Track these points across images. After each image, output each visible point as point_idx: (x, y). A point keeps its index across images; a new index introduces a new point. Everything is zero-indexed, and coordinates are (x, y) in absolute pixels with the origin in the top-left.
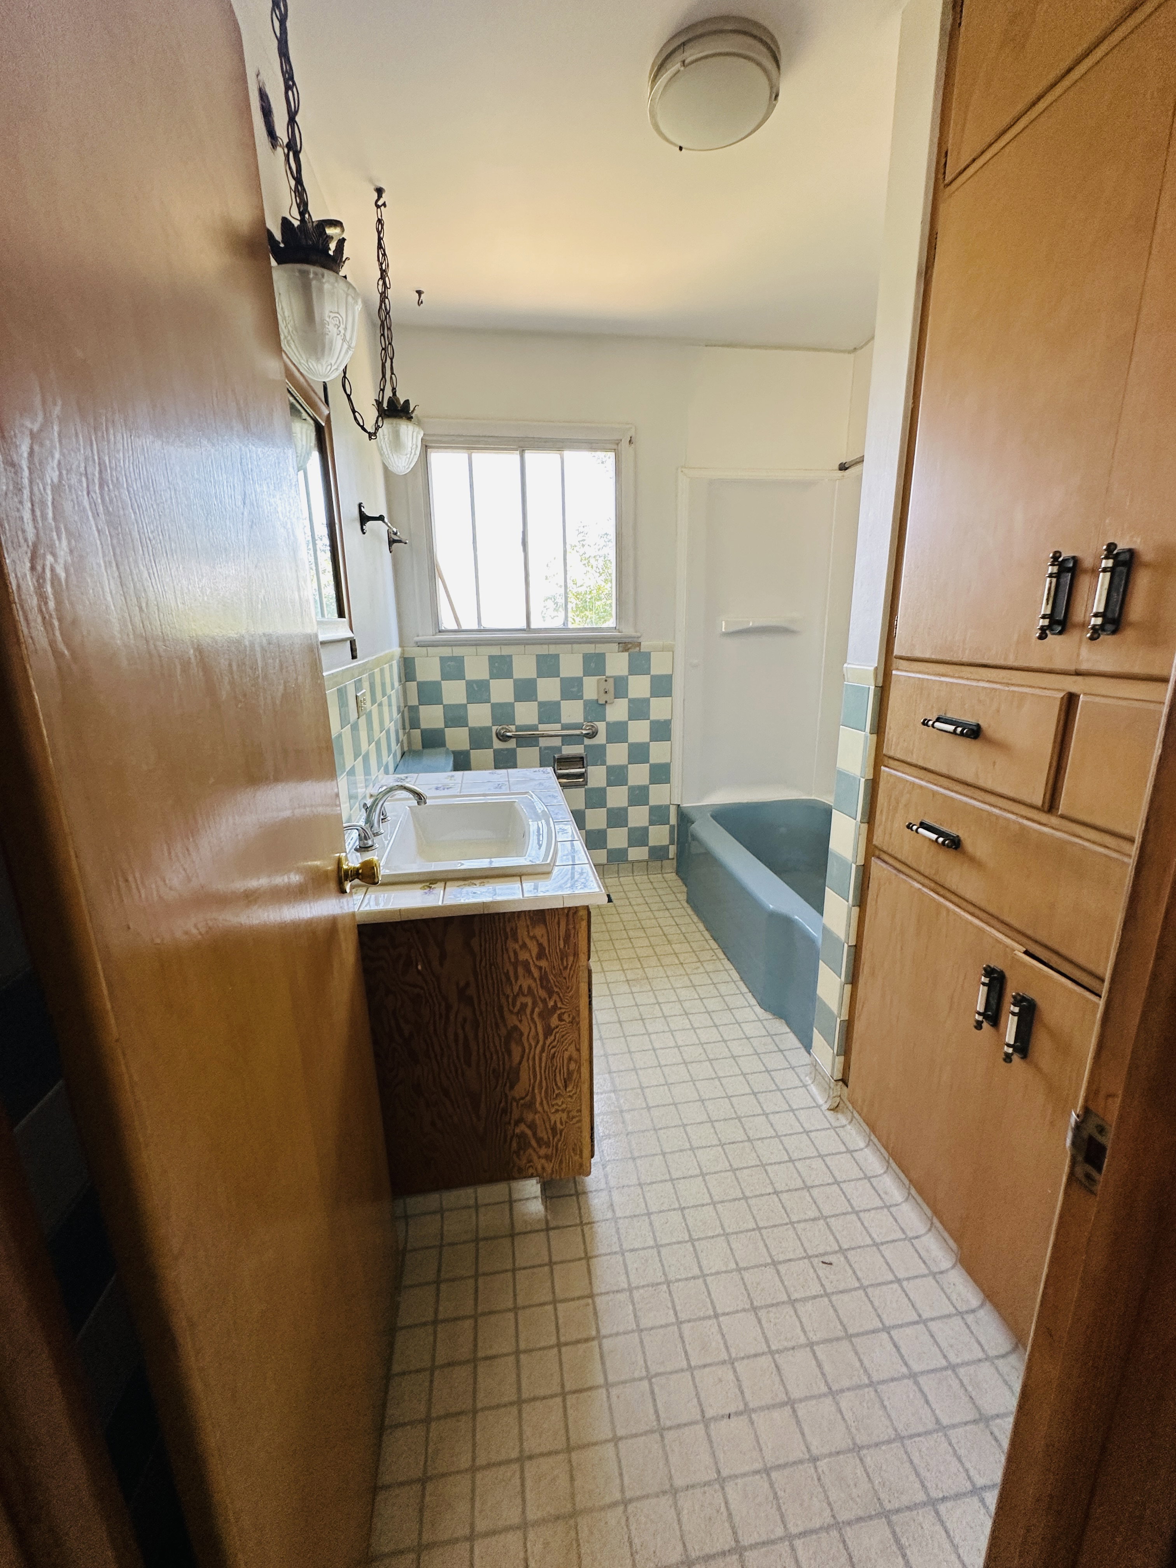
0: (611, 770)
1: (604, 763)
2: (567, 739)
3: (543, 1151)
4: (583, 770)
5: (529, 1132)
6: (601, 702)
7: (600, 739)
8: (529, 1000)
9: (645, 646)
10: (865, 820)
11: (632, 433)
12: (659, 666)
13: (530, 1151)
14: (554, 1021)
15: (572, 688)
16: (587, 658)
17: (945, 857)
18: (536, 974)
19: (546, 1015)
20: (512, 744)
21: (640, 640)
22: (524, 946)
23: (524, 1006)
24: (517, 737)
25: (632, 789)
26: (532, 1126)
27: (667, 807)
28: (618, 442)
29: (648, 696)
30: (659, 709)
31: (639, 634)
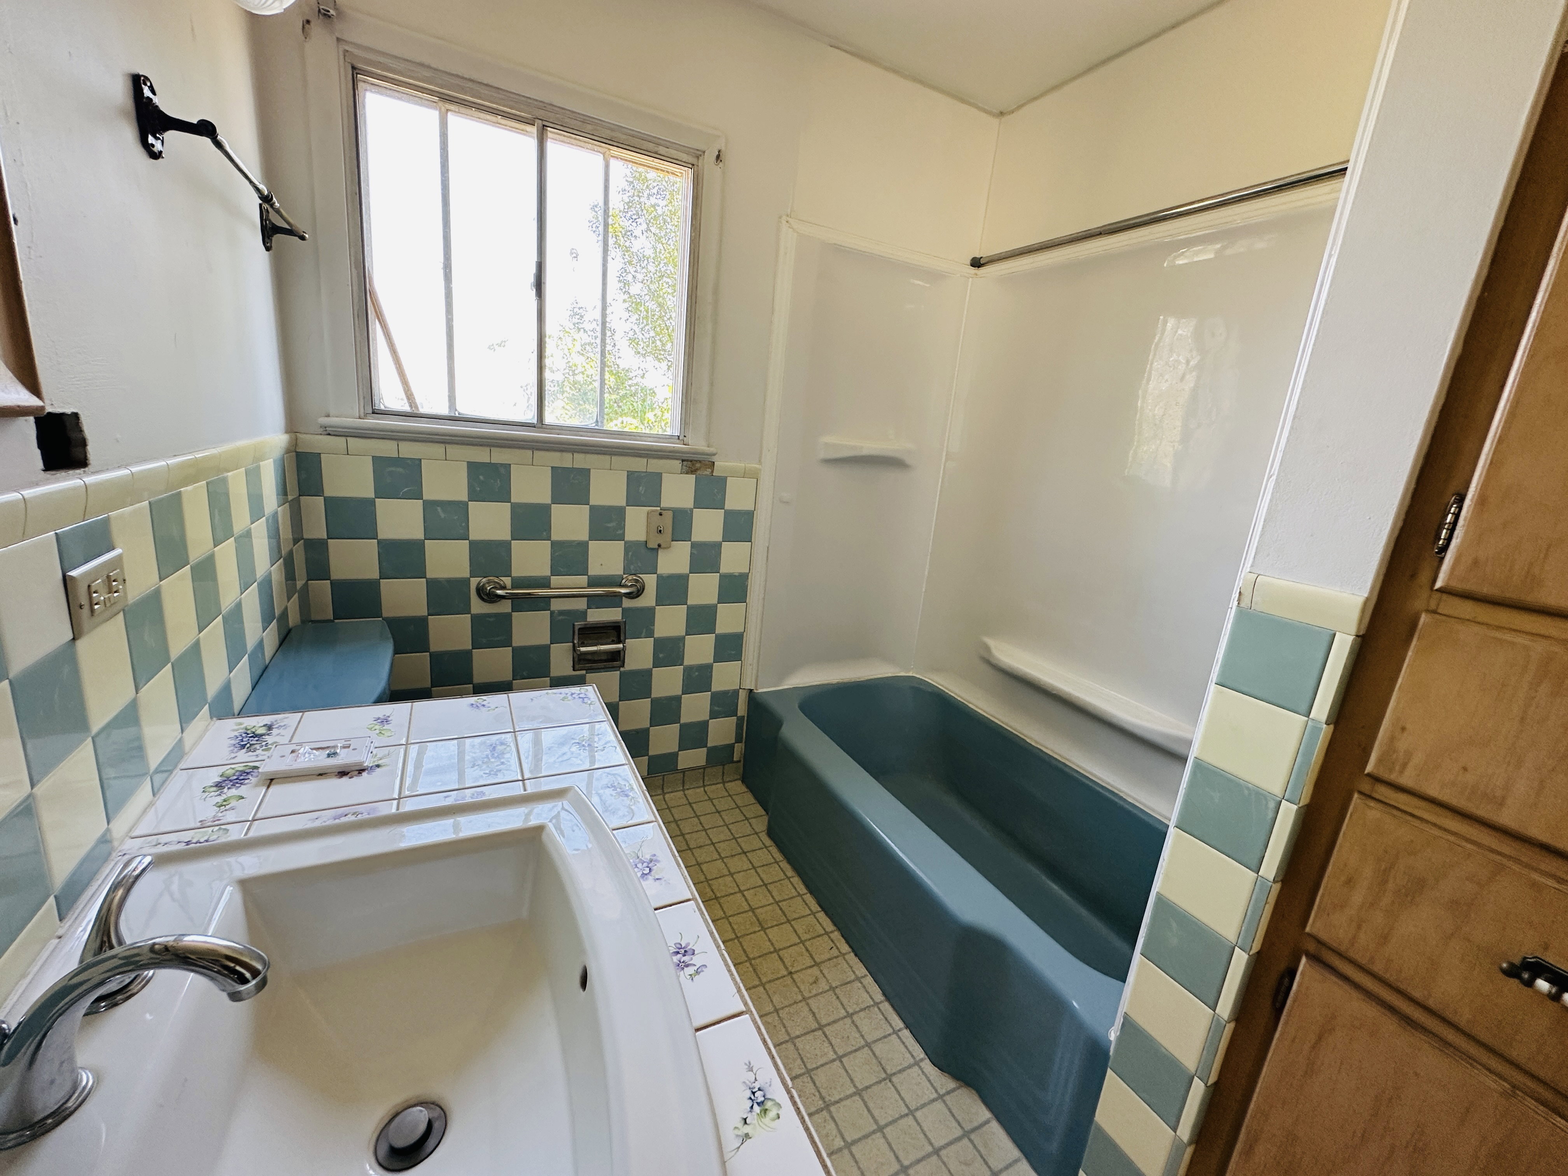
0: (660, 645)
2: (595, 601)
4: (621, 646)
6: (650, 545)
9: (722, 465)
11: (720, 144)
12: (737, 498)
15: (608, 523)
16: (633, 478)
20: (505, 607)
21: (714, 459)
24: (513, 597)
25: (688, 670)
28: (699, 154)
29: (719, 538)
30: (733, 558)
31: (712, 450)
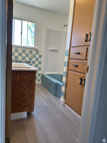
3: (27, 108)
5: (26, 105)
6: (31, 58)
7: (31, 63)
8: (27, 84)
9: (38, 50)
10: (68, 67)
13: (25, 107)
14: (31, 88)
15: (27, 55)
16: (30, 51)
17: (76, 68)
18: (29, 80)
19: (30, 87)
22: (28, 76)
23: (27, 85)
24: (18, 61)
27: (40, 74)
28: (36, 22)
29: (38, 58)
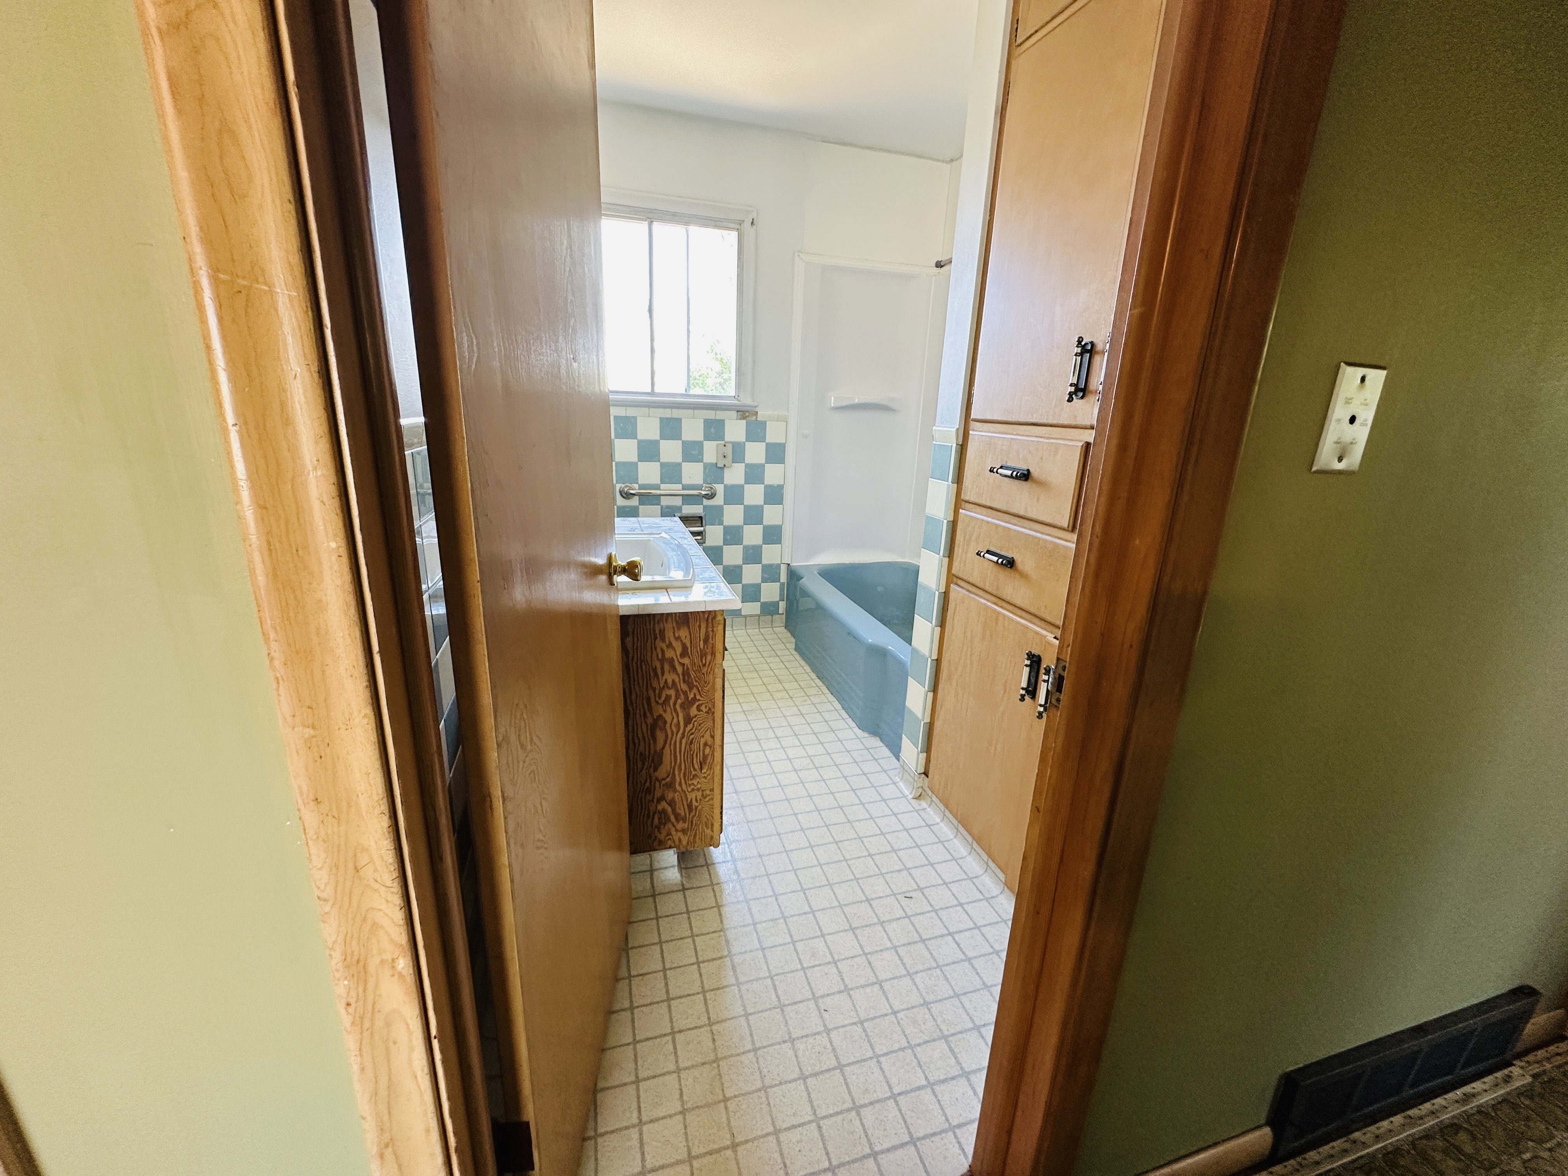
0: (728, 530)
1: (721, 523)
2: (688, 499)
3: (680, 826)
4: (702, 529)
5: (669, 809)
6: (719, 465)
7: (719, 500)
8: (672, 693)
9: (762, 414)
10: (947, 555)
11: (754, 215)
12: (774, 435)
13: (670, 825)
14: (693, 711)
15: (692, 452)
16: (708, 423)
17: (1003, 575)
18: (680, 669)
19: (688, 704)
20: (635, 502)
21: (757, 409)
22: (670, 646)
23: (668, 697)
24: (640, 495)
25: (746, 548)
26: (672, 803)
27: (779, 566)
28: (741, 222)
29: (764, 462)
30: (773, 474)
31: (755, 404)
